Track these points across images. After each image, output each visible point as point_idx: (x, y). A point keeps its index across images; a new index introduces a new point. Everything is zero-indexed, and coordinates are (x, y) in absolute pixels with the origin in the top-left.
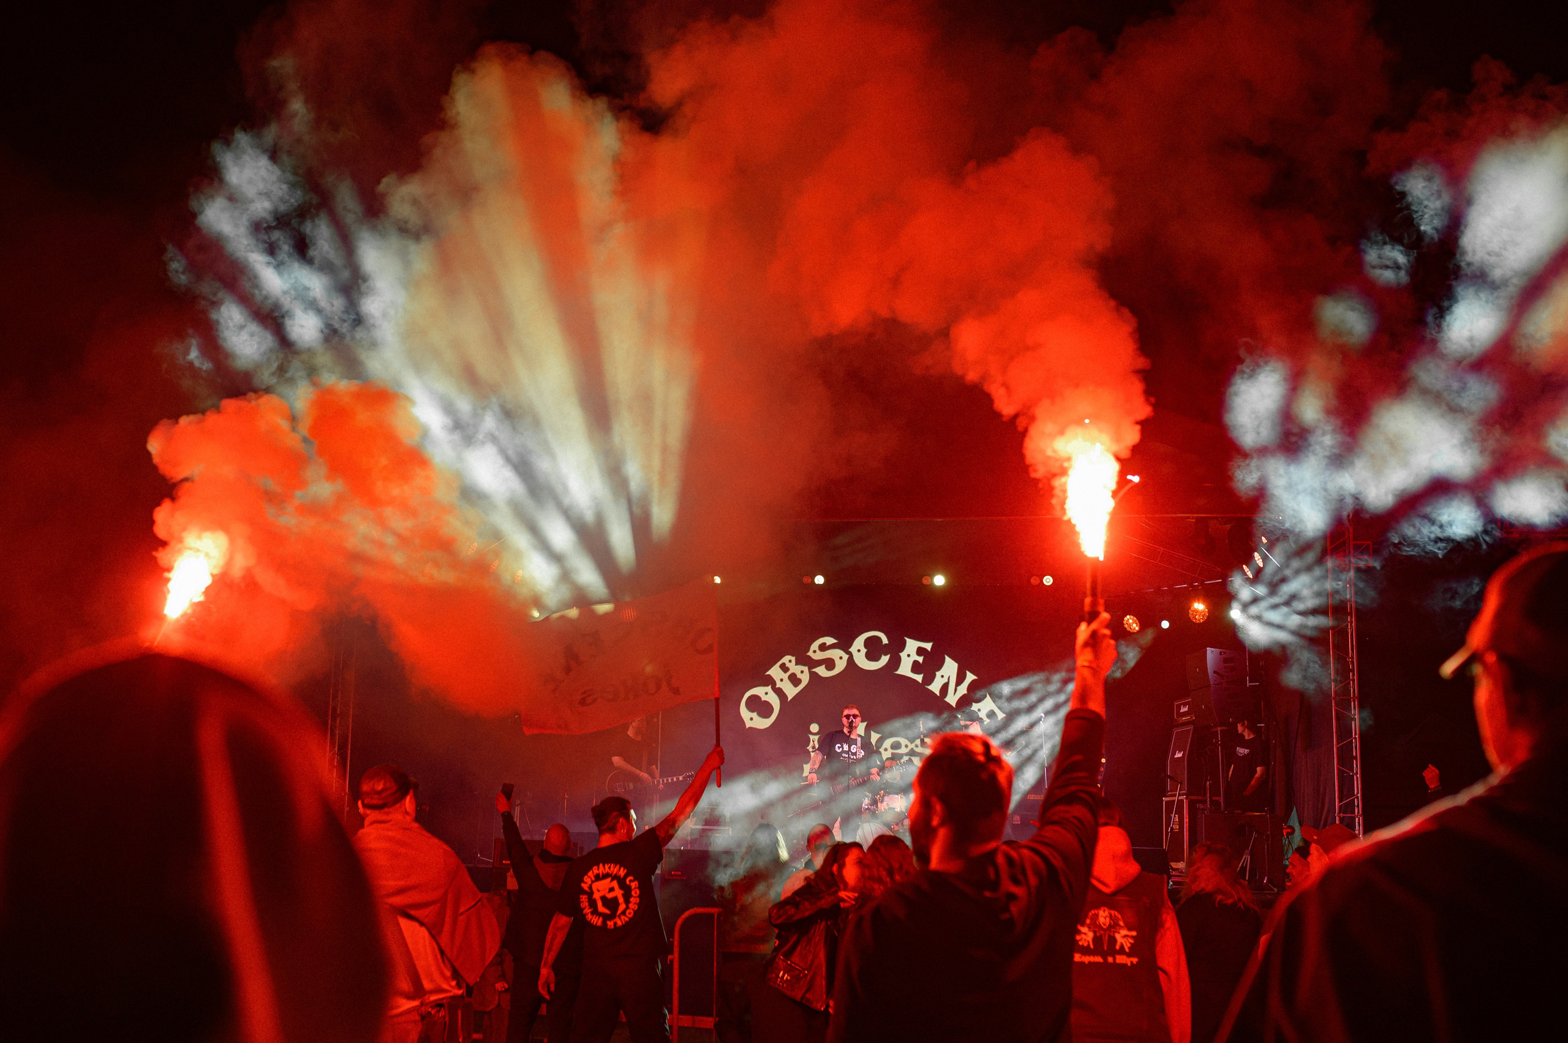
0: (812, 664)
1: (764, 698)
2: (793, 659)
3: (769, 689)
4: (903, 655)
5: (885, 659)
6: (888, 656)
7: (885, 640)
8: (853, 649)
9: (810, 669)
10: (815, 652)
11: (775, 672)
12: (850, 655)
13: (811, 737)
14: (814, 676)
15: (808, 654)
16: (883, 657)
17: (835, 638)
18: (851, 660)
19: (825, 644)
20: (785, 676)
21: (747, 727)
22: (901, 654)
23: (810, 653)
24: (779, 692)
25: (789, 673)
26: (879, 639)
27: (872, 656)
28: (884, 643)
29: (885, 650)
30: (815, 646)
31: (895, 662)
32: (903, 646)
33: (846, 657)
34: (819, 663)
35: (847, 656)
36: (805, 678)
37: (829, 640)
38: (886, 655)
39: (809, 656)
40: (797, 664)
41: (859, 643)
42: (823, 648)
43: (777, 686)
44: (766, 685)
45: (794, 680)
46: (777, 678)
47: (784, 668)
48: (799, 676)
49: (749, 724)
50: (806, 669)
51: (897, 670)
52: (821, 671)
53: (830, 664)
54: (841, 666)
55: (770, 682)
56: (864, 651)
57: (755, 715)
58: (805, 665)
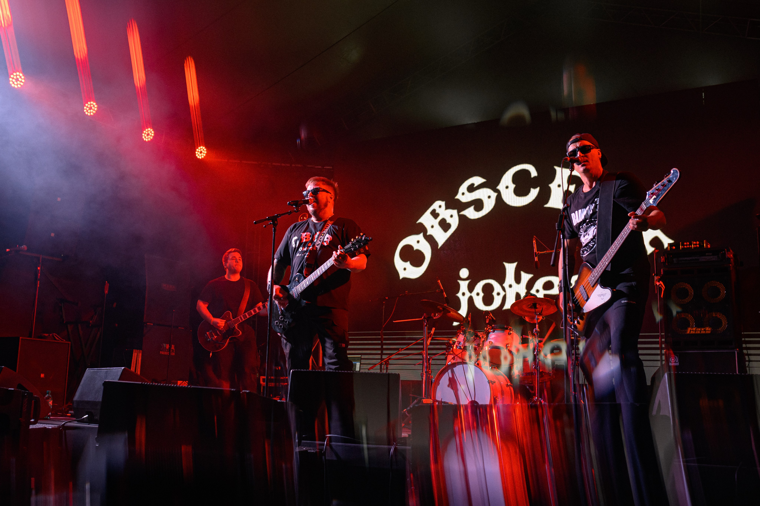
0: (461, 206)
1: (416, 247)
2: (443, 204)
3: (420, 237)
4: (553, 186)
5: (534, 193)
6: (538, 189)
7: (534, 173)
8: (501, 187)
9: (458, 212)
10: (463, 194)
11: (426, 219)
12: (498, 192)
13: (461, 282)
14: (463, 219)
15: (457, 197)
16: (532, 190)
17: (483, 177)
18: (499, 198)
19: (473, 185)
20: (436, 222)
21: (401, 278)
22: (551, 186)
23: (459, 197)
24: (430, 239)
25: (439, 218)
26: (526, 173)
27: (520, 191)
28: (533, 176)
29: (534, 183)
30: (463, 188)
31: (545, 195)
32: (552, 176)
33: (494, 195)
34: (467, 205)
35: (496, 194)
36: (454, 223)
37: (477, 180)
38: (535, 187)
39: (458, 200)
40: (447, 208)
41: (507, 179)
42: (471, 189)
43: (428, 234)
44: (418, 233)
45: (444, 225)
46: (428, 226)
47: (435, 214)
48: (449, 220)
49: (402, 275)
50: (455, 212)
51: (547, 202)
52: (471, 213)
53: (478, 204)
54: (489, 206)
55: (421, 229)
56: (512, 186)
57: (408, 265)
58: (453, 209)
